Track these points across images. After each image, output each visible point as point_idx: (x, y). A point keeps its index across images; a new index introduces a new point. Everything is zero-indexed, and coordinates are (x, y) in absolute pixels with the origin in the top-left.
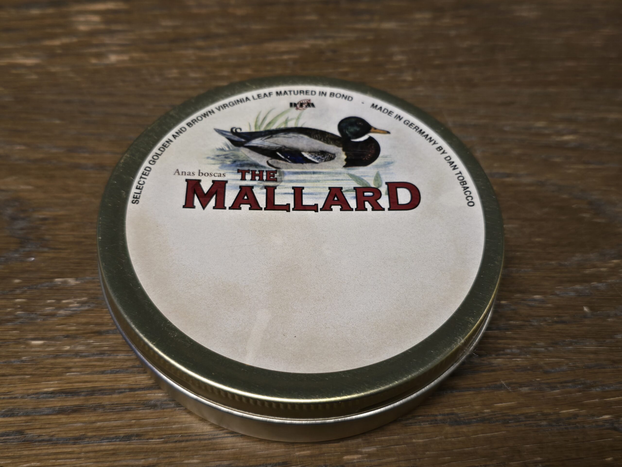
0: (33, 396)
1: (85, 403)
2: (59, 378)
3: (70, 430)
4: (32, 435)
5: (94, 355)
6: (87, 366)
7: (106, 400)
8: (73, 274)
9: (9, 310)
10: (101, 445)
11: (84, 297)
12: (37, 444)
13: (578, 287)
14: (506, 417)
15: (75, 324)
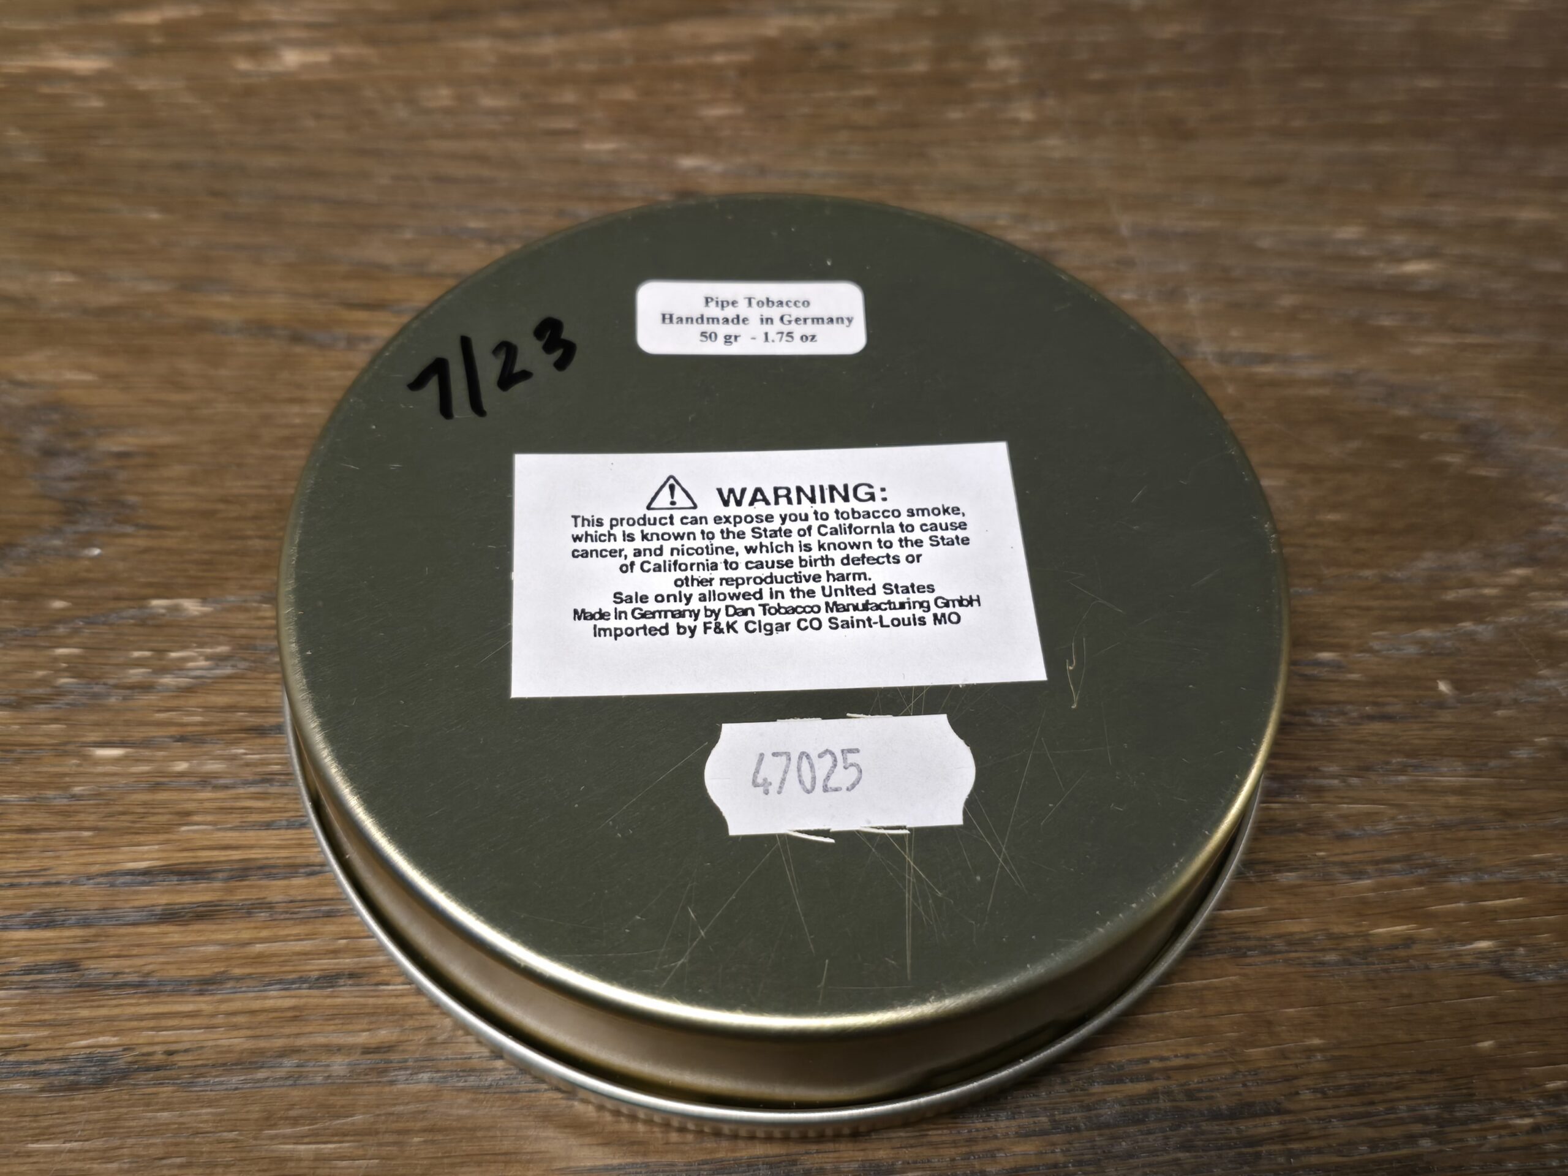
0: (101, 880)
1: (225, 898)
2: (162, 837)
3: (191, 962)
4: (98, 971)
5: (246, 783)
6: (230, 810)
7: (276, 891)
8: (195, 588)
9: (40, 673)
10: (265, 998)
11: (220, 644)
12: (110, 992)
13: (1426, 633)
14: (1241, 943)
15: (200, 710)
